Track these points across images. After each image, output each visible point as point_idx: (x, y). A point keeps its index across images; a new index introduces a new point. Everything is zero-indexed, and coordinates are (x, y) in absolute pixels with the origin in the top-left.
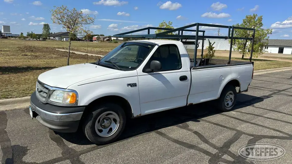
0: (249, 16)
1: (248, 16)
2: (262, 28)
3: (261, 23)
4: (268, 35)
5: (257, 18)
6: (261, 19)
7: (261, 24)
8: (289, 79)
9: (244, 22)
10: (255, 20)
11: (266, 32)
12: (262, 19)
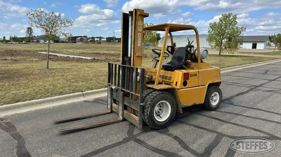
1: (224, 15)
3: (236, 21)
5: (232, 17)
8: (264, 74)
9: (221, 21)
12: (236, 17)
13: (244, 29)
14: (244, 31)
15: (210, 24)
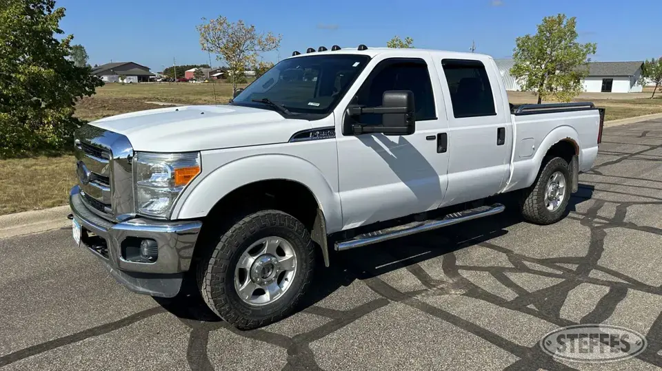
0: (549, 18)
1: (547, 19)
2: (575, 41)
3: (574, 32)
4: (588, 56)
5: (565, 23)
6: (572, 23)
7: (573, 34)
8: (640, 137)
9: (541, 31)
10: (562, 26)
11: (585, 50)
12: (574, 23)
13: (592, 48)
14: (592, 53)
15: (518, 40)
